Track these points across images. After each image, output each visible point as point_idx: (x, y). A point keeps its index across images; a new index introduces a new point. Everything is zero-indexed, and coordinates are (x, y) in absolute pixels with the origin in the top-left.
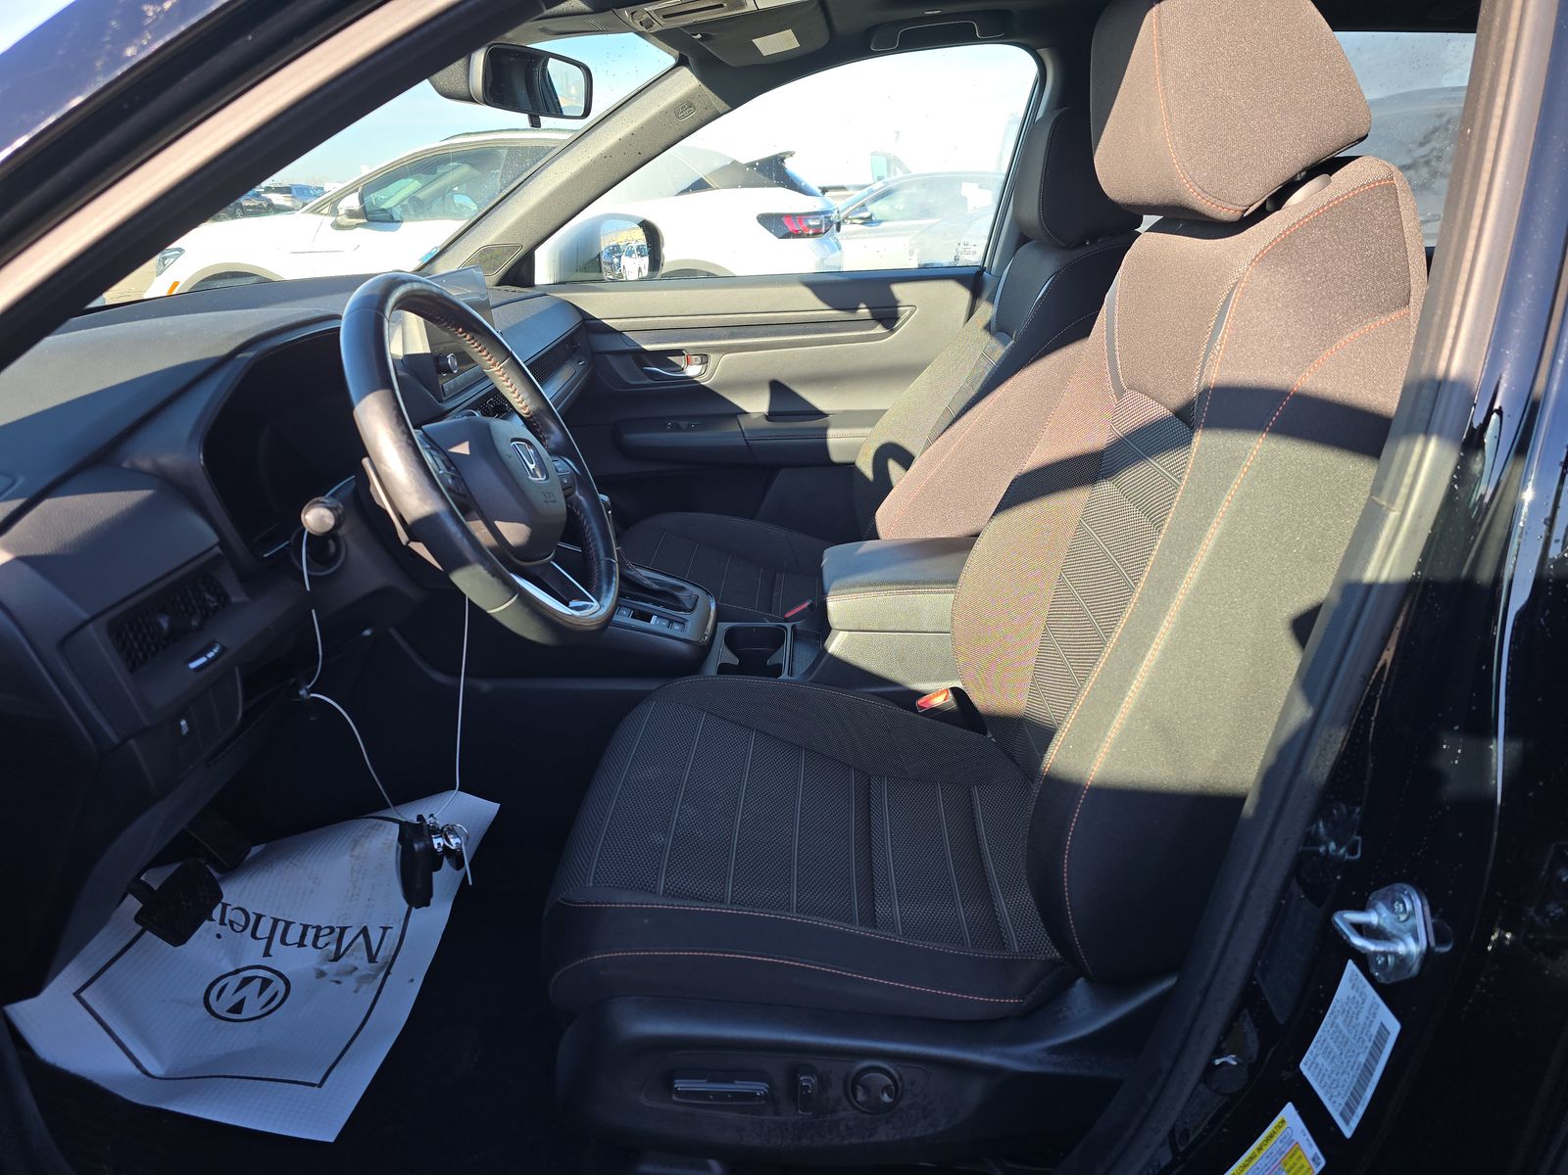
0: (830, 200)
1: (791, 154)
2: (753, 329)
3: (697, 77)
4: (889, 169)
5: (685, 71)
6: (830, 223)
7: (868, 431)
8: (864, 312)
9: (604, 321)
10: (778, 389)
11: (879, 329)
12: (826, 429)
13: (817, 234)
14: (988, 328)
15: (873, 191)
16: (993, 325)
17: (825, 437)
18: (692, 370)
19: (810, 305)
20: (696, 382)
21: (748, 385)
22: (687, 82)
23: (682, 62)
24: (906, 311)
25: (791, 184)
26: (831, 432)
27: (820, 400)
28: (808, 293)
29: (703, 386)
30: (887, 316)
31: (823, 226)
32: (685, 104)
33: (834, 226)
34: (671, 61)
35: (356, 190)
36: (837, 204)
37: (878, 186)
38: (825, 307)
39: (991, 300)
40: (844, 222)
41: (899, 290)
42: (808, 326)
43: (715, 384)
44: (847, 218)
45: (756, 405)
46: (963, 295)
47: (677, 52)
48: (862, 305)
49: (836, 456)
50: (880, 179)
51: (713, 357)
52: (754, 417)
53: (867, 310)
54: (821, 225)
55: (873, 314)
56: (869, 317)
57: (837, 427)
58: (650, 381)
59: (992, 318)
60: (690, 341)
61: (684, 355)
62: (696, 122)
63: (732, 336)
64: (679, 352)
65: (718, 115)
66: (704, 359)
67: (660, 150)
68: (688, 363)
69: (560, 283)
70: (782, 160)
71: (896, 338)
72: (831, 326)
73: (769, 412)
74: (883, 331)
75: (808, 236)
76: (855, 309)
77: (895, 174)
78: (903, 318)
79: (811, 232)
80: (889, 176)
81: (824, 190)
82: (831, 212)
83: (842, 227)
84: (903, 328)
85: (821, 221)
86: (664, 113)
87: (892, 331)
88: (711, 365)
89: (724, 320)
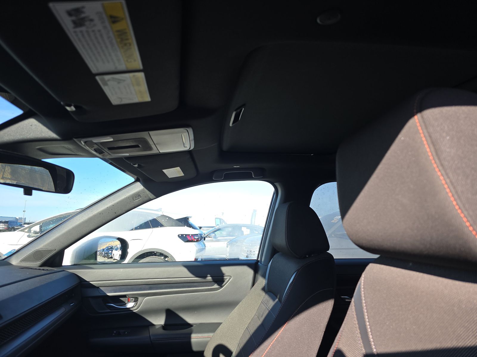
0: (202, 230)
1: (191, 217)
2: (161, 285)
3: (143, 186)
4: (220, 222)
5: (138, 184)
6: (202, 237)
7: (211, 335)
8: (209, 278)
9: (91, 282)
10: (170, 314)
11: (216, 286)
12: (190, 334)
13: (197, 241)
14: (263, 289)
15: (216, 228)
16: (266, 288)
17: (190, 338)
18: (130, 305)
19: (186, 275)
20: (131, 310)
21: (155, 312)
22: (139, 187)
23: (137, 180)
24: (227, 278)
25: (190, 226)
26: (193, 336)
27: (190, 319)
28: (185, 270)
29: (134, 312)
30: (219, 280)
31: (200, 239)
32: (137, 195)
33: (203, 239)
34: (133, 180)
35: (40, 224)
36: (205, 232)
37: (217, 227)
38: (193, 276)
39: (264, 276)
40: (206, 237)
41: (224, 269)
42: (185, 284)
43: (140, 311)
44: (208, 236)
45: (159, 321)
46: (250, 272)
47: (136, 177)
48: (209, 276)
49: (195, 348)
50: (218, 225)
51: (140, 299)
52: (157, 327)
53: (210, 278)
54: (199, 238)
55: (213, 279)
56: (211, 280)
57: (196, 333)
58: (109, 311)
59: (265, 285)
60: (130, 291)
61: (127, 297)
62: (140, 202)
63: (150, 289)
64: (124, 296)
65: (151, 200)
66: (136, 300)
67: (124, 212)
68: (129, 301)
69: (74, 265)
70: (188, 219)
71: (223, 289)
72: (195, 284)
73: (165, 324)
74: (217, 287)
75: (194, 242)
76: (205, 277)
77: (222, 224)
78: (226, 281)
79: (195, 240)
80: (220, 224)
81: (200, 228)
82: (202, 234)
83: (206, 239)
84: (226, 285)
85: (199, 237)
86: (128, 198)
87: (221, 287)
88: (139, 303)
89: (147, 281)
